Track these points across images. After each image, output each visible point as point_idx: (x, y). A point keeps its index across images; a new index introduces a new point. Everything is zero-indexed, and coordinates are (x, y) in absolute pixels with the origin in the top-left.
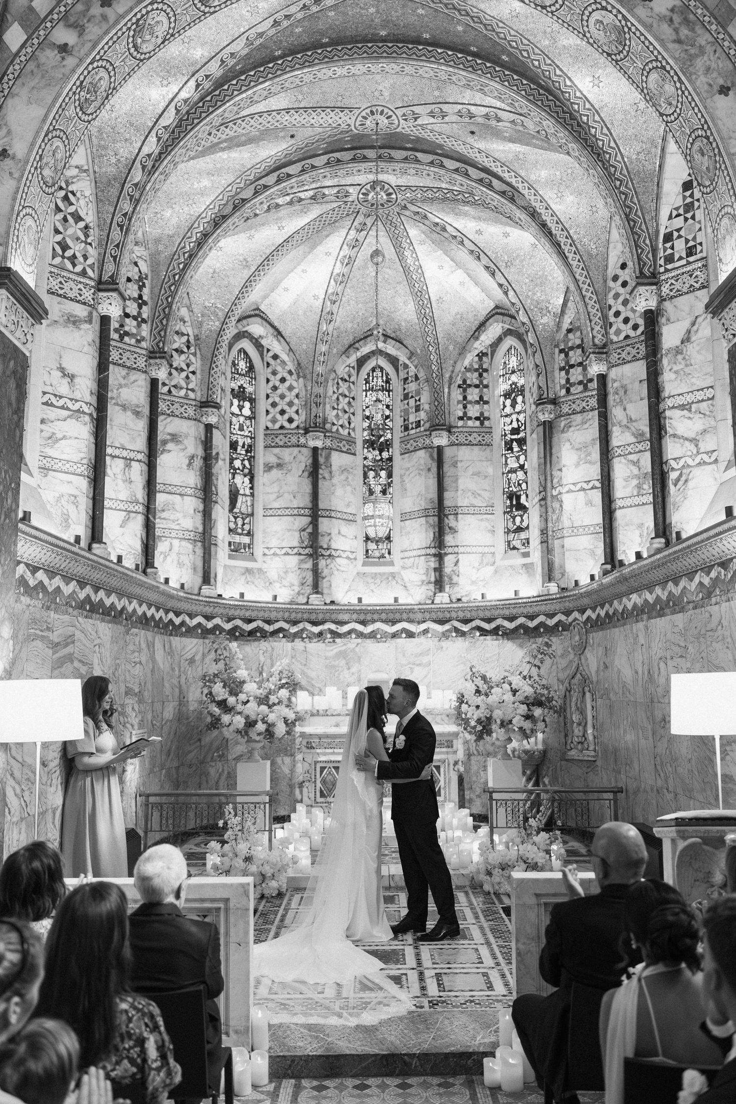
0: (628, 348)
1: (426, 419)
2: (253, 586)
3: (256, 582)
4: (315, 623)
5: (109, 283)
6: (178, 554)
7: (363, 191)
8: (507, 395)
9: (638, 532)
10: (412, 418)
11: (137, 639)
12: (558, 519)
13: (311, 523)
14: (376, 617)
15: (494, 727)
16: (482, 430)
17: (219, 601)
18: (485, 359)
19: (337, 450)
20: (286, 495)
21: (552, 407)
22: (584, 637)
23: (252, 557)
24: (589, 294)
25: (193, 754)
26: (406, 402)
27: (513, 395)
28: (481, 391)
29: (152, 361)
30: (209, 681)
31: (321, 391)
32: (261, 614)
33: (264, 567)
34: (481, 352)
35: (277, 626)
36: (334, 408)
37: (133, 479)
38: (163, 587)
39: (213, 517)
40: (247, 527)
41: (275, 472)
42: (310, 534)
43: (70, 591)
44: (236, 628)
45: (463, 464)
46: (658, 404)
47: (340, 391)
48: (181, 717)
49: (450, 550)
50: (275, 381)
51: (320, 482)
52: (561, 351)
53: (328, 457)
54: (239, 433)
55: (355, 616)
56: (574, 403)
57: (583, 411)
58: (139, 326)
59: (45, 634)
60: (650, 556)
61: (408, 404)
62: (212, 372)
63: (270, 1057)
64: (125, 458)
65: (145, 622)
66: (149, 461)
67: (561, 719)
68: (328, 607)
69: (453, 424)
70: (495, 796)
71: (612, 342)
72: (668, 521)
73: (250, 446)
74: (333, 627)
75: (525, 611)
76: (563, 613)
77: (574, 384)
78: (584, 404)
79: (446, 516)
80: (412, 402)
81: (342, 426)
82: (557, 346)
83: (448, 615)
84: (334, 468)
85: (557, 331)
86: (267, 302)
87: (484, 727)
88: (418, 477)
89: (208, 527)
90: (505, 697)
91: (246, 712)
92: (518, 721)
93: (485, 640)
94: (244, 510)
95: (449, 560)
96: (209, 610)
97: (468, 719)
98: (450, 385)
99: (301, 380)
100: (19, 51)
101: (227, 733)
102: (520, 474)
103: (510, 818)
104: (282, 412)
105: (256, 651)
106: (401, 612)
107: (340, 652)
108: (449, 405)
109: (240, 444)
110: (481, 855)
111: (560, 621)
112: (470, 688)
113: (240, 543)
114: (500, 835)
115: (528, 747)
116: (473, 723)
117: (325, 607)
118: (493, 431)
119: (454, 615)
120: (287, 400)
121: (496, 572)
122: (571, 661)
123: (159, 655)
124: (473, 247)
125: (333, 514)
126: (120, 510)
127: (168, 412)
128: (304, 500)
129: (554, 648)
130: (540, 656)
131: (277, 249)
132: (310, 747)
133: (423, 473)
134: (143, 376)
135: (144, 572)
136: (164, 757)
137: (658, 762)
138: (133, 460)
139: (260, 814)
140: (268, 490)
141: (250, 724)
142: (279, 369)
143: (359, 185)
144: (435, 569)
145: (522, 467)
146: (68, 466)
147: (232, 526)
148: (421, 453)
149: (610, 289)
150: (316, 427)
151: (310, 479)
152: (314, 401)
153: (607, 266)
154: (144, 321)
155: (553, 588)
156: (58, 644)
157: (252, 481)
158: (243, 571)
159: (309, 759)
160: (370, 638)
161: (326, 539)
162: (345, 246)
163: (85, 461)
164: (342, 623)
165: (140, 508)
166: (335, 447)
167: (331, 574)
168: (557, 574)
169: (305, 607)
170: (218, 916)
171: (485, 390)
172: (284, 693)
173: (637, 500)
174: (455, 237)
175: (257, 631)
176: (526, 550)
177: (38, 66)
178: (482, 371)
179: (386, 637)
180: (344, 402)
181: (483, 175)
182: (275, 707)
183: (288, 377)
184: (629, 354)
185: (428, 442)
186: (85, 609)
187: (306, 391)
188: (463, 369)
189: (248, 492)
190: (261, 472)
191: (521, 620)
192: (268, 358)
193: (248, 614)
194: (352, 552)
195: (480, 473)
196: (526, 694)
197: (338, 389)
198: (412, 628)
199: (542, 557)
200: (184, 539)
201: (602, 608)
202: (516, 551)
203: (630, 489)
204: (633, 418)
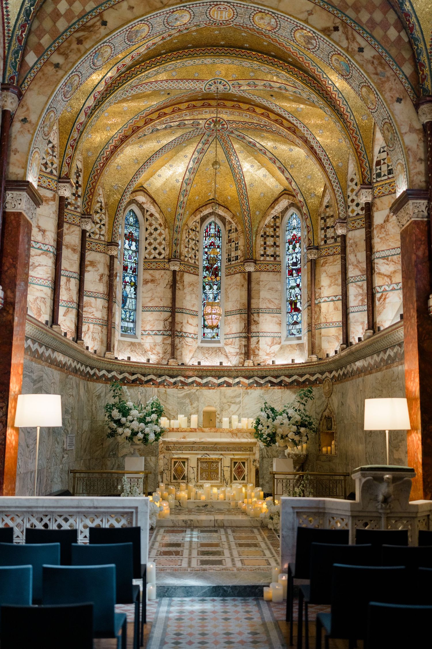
0: (358, 221)
1: (241, 255)
2: (135, 353)
3: (137, 351)
4: (172, 377)
5: (65, 178)
6: (93, 332)
7: (208, 122)
8: (290, 242)
9: (361, 327)
10: (233, 254)
11: (72, 381)
12: (318, 318)
13: (171, 316)
14: (208, 373)
15: (277, 438)
16: (274, 263)
17: (116, 361)
18: (277, 220)
19: (187, 272)
20: (156, 299)
21: (316, 251)
22: (331, 387)
23: (135, 336)
24: (337, 189)
25: (98, 453)
27: (294, 242)
28: (275, 239)
29: (83, 220)
30: (110, 408)
31: (179, 236)
32: (140, 370)
33: (142, 341)
34: (275, 216)
35: (149, 377)
36: (186, 247)
37: (71, 288)
38: (85, 352)
39: (113, 311)
40: (132, 317)
41: (150, 285)
42: (170, 323)
43: (42, 352)
44: (125, 378)
45: (263, 283)
46: (371, 255)
47: (190, 237)
48: (92, 430)
49: (254, 334)
50: (151, 229)
51: (177, 291)
52: (322, 218)
53: (182, 276)
54: (129, 260)
55: (196, 373)
56: (329, 249)
57: (334, 254)
58: (76, 199)
59: (30, 374)
60: (365, 340)
61: (231, 245)
62: (115, 225)
64: (67, 276)
65: (76, 371)
66: (80, 278)
67: (317, 436)
68: (180, 367)
69: (258, 259)
70: (276, 476)
71: (349, 217)
72: (375, 321)
73: (135, 269)
74: (182, 379)
75: (298, 372)
76: (319, 373)
77: (329, 238)
78: (335, 250)
79: (252, 314)
80: (233, 244)
81: (190, 258)
82: (319, 215)
83: (252, 374)
84: (185, 283)
85: (320, 207)
86: (148, 182)
87: (271, 438)
88: (236, 290)
89: (110, 317)
90: (284, 421)
91: (132, 427)
92: (291, 435)
93: (274, 389)
94: (130, 307)
95: (253, 340)
96: (110, 367)
97: (262, 434)
98: (256, 235)
99: (167, 230)
100: (34, 66)
101: (120, 439)
102: (297, 289)
103: (284, 489)
104: (155, 249)
105: (136, 392)
106: (224, 371)
107: (187, 394)
108: (256, 247)
109: (129, 267)
110: (267, 508)
111: (318, 378)
112: (264, 415)
113: (127, 327)
115: (297, 452)
116: (265, 437)
117: (178, 367)
118: (282, 263)
119: (255, 373)
120: (158, 241)
121: (281, 348)
122: (323, 402)
123: (82, 391)
124: (271, 156)
125: (184, 311)
126: (63, 306)
127: (89, 248)
128: (167, 302)
129: (314, 393)
130: (305, 398)
131: (156, 154)
132: (168, 449)
133: (239, 287)
134: (78, 228)
135: (77, 342)
136: (82, 453)
137: (368, 456)
140: (145, 295)
141: (134, 433)
142: (153, 222)
143: (206, 119)
144: (245, 346)
145: (298, 286)
146: (41, 281)
147: (123, 316)
148: (238, 276)
149: (349, 186)
150: (175, 258)
151: (171, 289)
152: (175, 242)
153: (347, 173)
154: (79, 196)
155: (314, 358)
156: (35, 381)
157: (135, 289)
158: (129, 344)
159: (167, 456)
160: (205, 386)
161: (180, 326)
162: (196, 153)
163: (50, 279)
164: (188, 377)
165: (75, 305)
166: (186, 270)
167: (182, 347)
168: (317, 350)
169: (166, 366)
170: (132, 516)
171: (277, 239)
172: (154, 416)
173: (360, 308)
174: (261, 150)
175: (137, 380)
176: (300, 336)
177: (43, 75)
178: (275, 228)
179: (214, 386)
180: (192, 243)
181: (278, 117)
182: (149, 425)
183: (159, 228)
184: (358, 224)
185: (242, 269)
186: (48, 362)
187: (170, 236)
188: (264, 226)
189: (133, 296)
190: (141, 285)
191: (295, 377)
192: (147, 215)
193: (132, 370)
194: (195, 334)
195: (273, 288)
196: (296, 420)
197: (189, 235)
198: (230, 381)
199: (308, 340)
200: (96, 324)
201: (341, 370)
202: (293, 336)
203: (357, 302)
204: (360, 260)
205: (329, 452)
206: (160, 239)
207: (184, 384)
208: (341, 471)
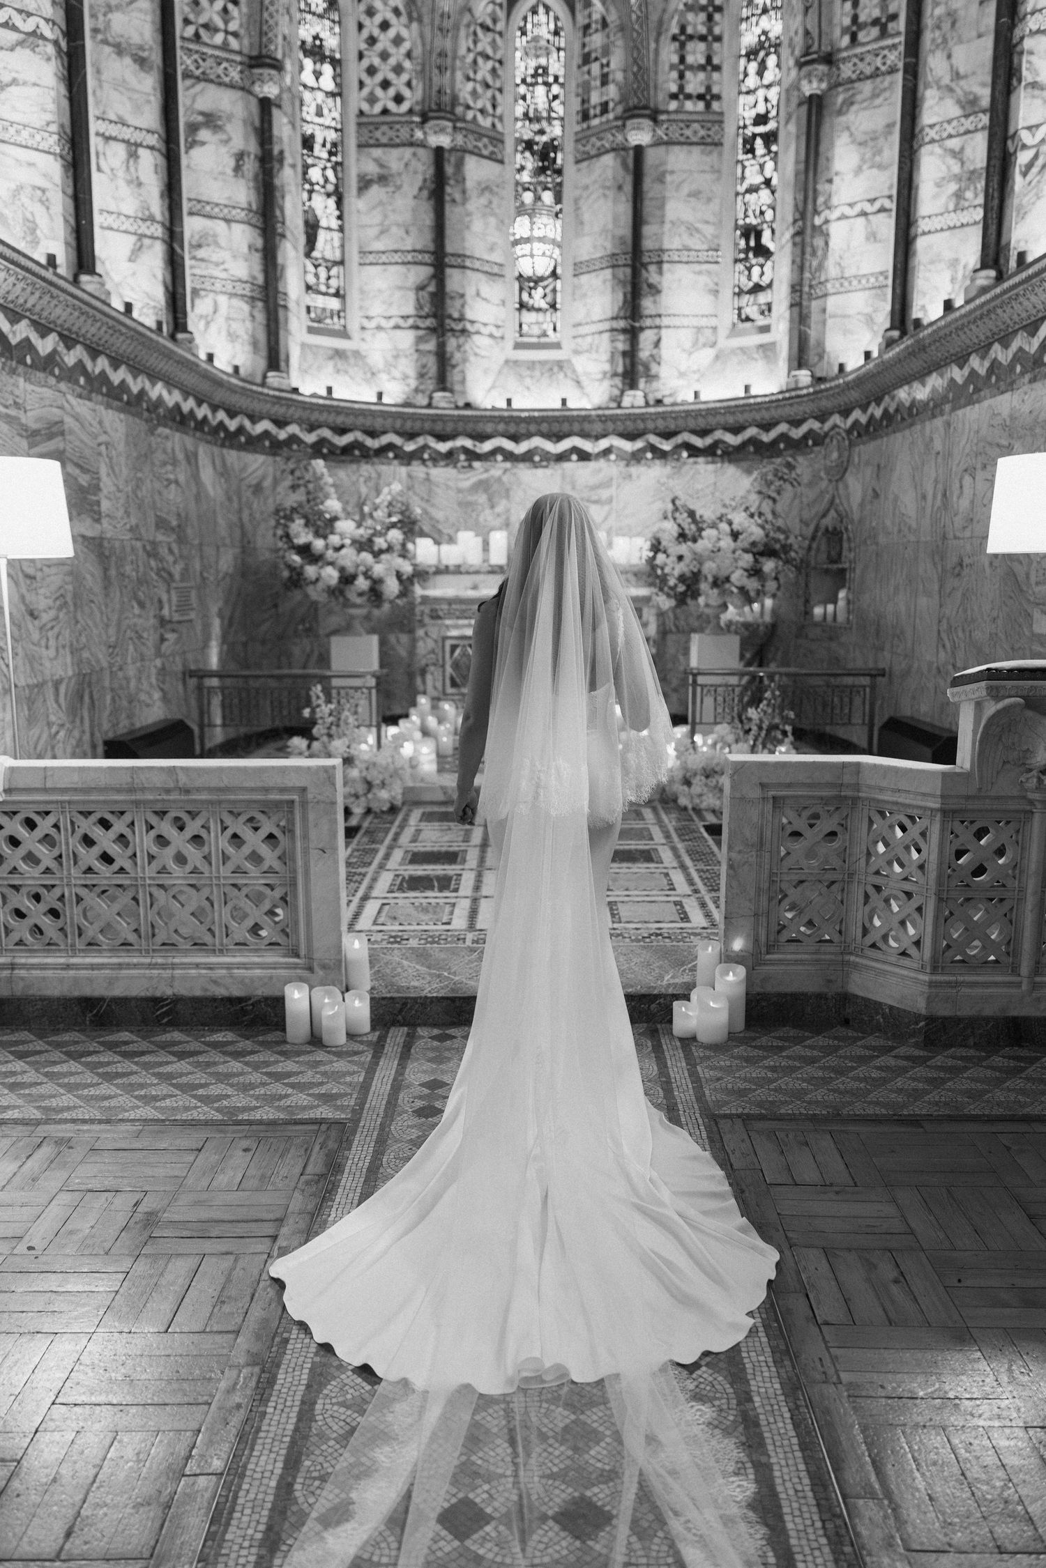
1: (617, 98)
2: (346, 377)
3: (351, 370)
4: (441, 438)
6: (228, 319)
8: (751, 54)
9: (947, 275)
10: (595, 98)
11: (169, 445)
12: (820, 267)
13: (434, 276)
14: (533, 428)
15: (704, 586)
16: (706, 117)
17: (295, 397)
19: (472, 153)
20: (394, 230)
21: (825, 68)
22: (846, 453)
23: (344, 334)
25: (264, 627)
26: (585, 68)
27: (762, 54)
28: (709, 48)
30: (285, 517)
31: (448, 44)
32: (360, 421)
33: (363, 347)
35: (385, 440)
36: (468, 79)
37: (142, 179)
38: (204, 365)
39: (280, 260)
40: (333, 282)
41: (375, 191)
42: (433, 295)
43: (49, 349)
44: (322, 441)
45: (675, 177)
46: (1013, 26)
47: (480, 47)
48: (245, 570)
49: (648, 322)
50: (372, 26)
51: (448, 208)
53: (460, 165)
54: (317, 120)
55: (501, 427)
56: (862, 60)
57: (876, 74)
59: (12, 413)
60: (967, 302)
61: (589, 72)
63: (372, 999)
64: (127, 142)
65: (180, 420)
66: (169, 150)
67: (802, 578)
68: (461, 413)
69: (662, 107)
70: (700, 680)
72: (1003, 242)
73: (334, 145)
74: (468, 443)
75: (758, 417)
76: (816, 418)
77: (865, 25)
78: (879, 62)
79: (645, 266)
80: (595, 68)
81: (482, 111)
83: (641, 426)
84: (469, 184)
87: (688, 587)
88: (602, 201)
89: (271, 277)
90: (722, 544)
91: (341, 562)
92: (738, 577)
93: (695, 463)
94: (329, 255)
95: (646, 338)
96: (279, 411)
97: (665, 575)
98: (659, 34)
99: (415, 25)
101: (315, 593)
102: (765, 195)
103: (720, 710)
104: (385, 84)
105: (354, 478)
106: (570, 420)
107: (480, 482)
108: (656, 73)
109: (319, 139)
110: (678, 757)
111: (811, 431)
112: (670, 528)
113: (324, 310)
114: (705, 734)
115: (749, 618)
116: (672, 582)
117: (456, 412)
118: (726, 119)
119: (650, 425)
120: (392, 61)
121: (717, 357)
122: (822, 492)
123: (207, 475)
125: (468, 263)
126: (126, 232)
127: (198, 73)
128: (423, 240)
129: (799, 471)
130: (778, 483)
132: (435, 616)
133: (610, 194)
135: (173, 337)
137: (944, 625)
138: (141, 145)
139: (363, 703)
140: (366, 220)
141: (347, 579)
144: (624, 354)
145: (768, 182)
146: (25, 134)
147: (311, 280)
148: (608, 159)
150: (439, 110)
151: (432, 202)
152: (437, 64)
155: (804, 376)
156: (35, 433)
157: (339, 204)
158: (330, 352)
159: (435, 633)
160: (524, 461)
161: (458, 303)
163: (54, 128)
164: (482, 437)
165: (158, 231)
166: (470, 147)
167: (465, 360)
168: (812, 357)
169: (427, 411)
170: (292, 812)
171: (716, 45)
172: (395, 536)
173: (953, 219)
175: (354, 448)
176: (767, 322)
178: (712, 11)
179: (548, 460)
180: (485, 67)
182: (383, 557)
183: (392, 19)
185: (620, 138)
186: (77, 383)
187: (424, 45)
188: (681, 7)
189: (335, 224)
190: (354, 190)
191: (752, 432)
193: (340, 420)
194: (498, 327)
195: (700, 192)
196: (753, 538)
197: (475, 42)
198: (587, 446)
199: (791, 330)
200: (236, 295)
201: (878, 405)
202: (748, 325)
203: (943, 200)
204: (962, 71)
205: (829, 618)
206: (397, 55)
207: (472, 456)
208: (859, 664)
